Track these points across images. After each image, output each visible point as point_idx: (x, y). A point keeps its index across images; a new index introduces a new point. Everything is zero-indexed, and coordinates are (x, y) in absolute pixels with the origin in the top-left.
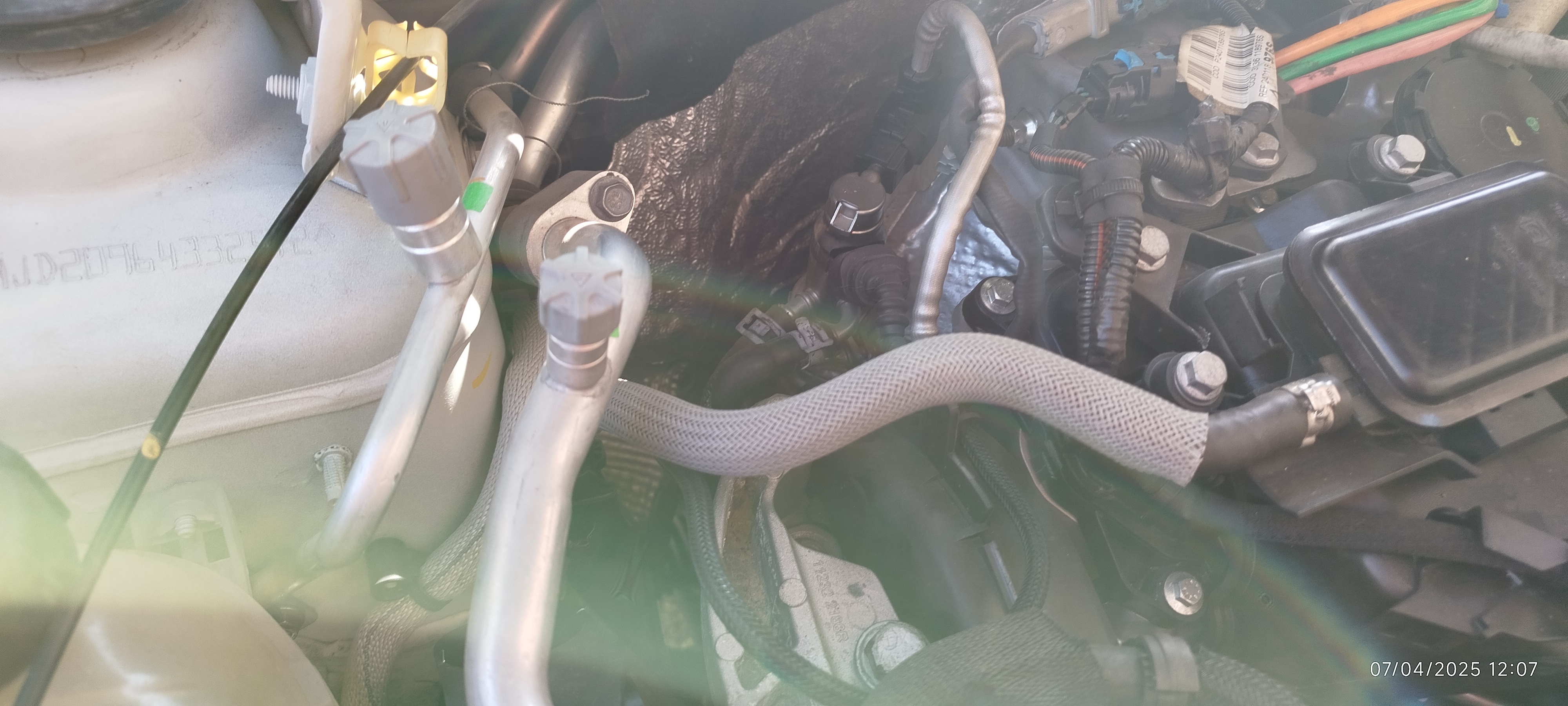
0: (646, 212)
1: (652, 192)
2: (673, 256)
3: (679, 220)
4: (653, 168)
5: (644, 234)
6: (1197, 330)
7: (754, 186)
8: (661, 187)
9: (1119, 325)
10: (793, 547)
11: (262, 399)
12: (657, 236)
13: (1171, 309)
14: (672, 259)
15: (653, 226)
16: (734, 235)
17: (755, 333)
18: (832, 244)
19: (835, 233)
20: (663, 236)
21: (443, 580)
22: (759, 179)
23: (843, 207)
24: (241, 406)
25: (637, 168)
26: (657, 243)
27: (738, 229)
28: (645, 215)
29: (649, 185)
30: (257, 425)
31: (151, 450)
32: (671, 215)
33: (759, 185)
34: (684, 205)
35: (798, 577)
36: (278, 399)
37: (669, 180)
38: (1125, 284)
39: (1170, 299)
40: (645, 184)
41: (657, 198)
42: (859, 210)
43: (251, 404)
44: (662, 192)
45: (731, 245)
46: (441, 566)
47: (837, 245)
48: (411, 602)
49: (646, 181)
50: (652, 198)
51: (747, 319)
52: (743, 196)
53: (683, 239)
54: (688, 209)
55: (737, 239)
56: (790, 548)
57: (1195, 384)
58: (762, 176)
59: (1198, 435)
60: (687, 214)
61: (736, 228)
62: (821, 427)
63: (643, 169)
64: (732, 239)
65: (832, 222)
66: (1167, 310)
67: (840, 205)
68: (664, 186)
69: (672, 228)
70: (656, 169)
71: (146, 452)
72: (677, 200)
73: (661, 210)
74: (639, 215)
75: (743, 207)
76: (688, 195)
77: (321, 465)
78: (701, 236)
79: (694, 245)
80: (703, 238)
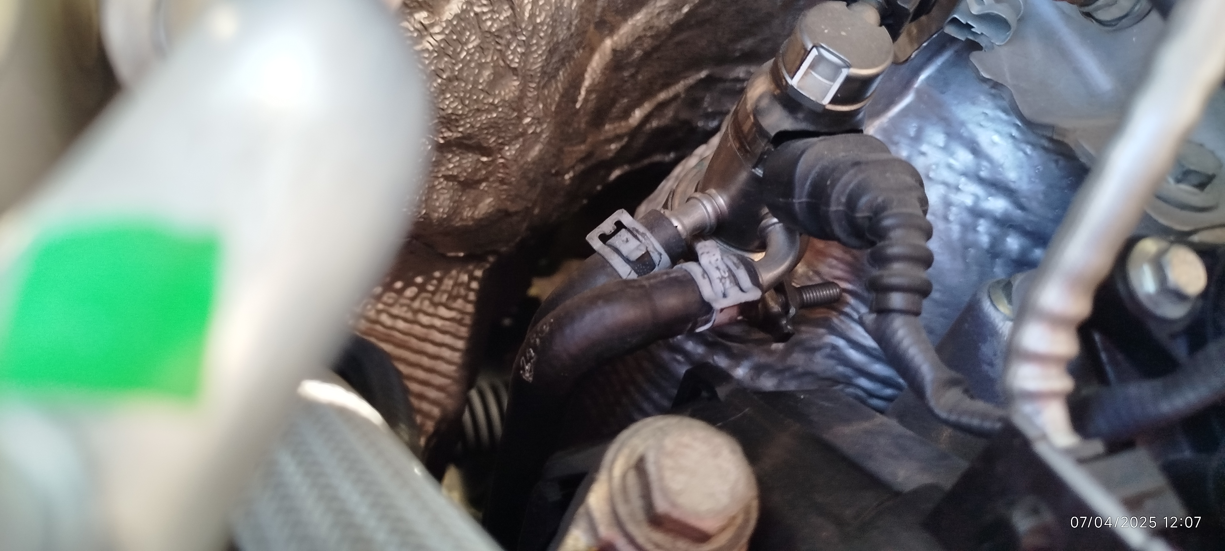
2: (497, 107)
3: (514, 52)
5: (456, 64)
7: (619, 30)
12: (477, 71)
14: (496, 110)
15: (473, 54)
16: (584, 92)
17: (617, 251)
20: (486, 73)
22: (626, 22)
26: (476, 83)
27: (591, 85)
32: (503, 41)
33: (625, 30)
34: (525, 29)
45: (578, 105)
47: (796, 124)
51: (607, 226)
52: (603, 40)
53: (515, 83)
54: (530, 38)
55: (586, 100)
58: (633, 17)
60: (527, 44)
61: (587, 82)
64: (580, 97)
69: (501, 63)
73: (488, 32)
75: (600, 56)
78: (542, 84)
79: (530, 95)
80: (544, 87)
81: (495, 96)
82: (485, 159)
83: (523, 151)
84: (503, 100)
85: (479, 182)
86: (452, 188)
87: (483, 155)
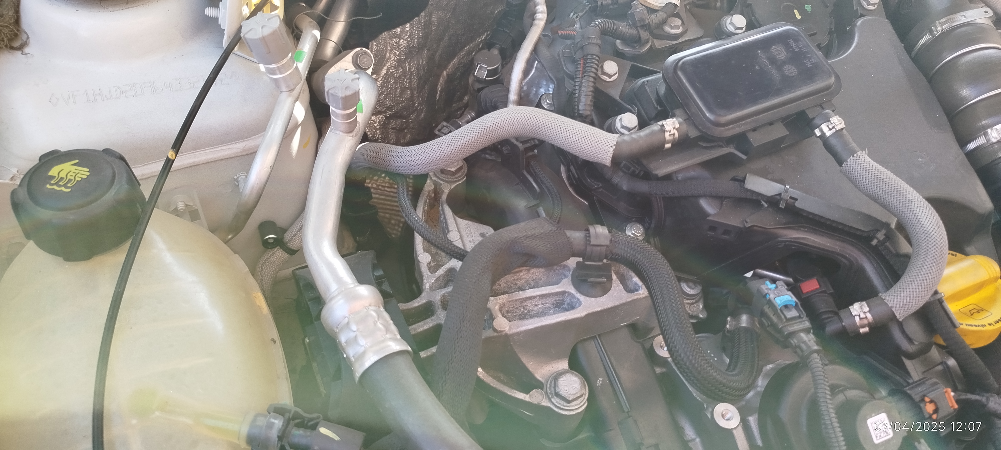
0: (388, 78)
1: (391, 67)
2: (404, 101)
3: (406, 82)
4: (390, 55)
5: (388, 89)
6: (632, 107)
7: (448, 67)
8: (395, 65)
9: (589, 103)
10: (454, 218)
11: (211, 149)
12: (395, 90)
13: (619, 98)
14: (404, 103)
15: (393, 85)
16: (439, 93)
18: (478, 86)
19: (478, 80)
20: (398, 91)
21: (295, 239)
22: (450, 63)
23: (481, 67)
24: (202, 152)
25: (382, 55)
26: (395, 94)
27: (441, 89)
28: (388, 79)
29: (389, 64)
30: (209, 161)
31: (172, 156)
32: (402, 79)
33: (451, 66)
34: (408, 74)
35: (457, 229)
36: (218, 149)
37: (399, 61)
38: (592, 84)
39: (619, 93)
40: (387, 63)
41: (394, 70)
42: (488, 67)
43: (206, 151)
44: (396, 67)
45: (438, 98)
46: (293, 232)
47: (480, 86)
48: (281, 250)
49: (387, 62)
50: (391, 71)
51: (439, 127)
52: (442, 72)
53: (409, 92)
54: (411, 76)
55: (440, 95)
56: (453, 218)
57: (623, 127)
58: (452, 61)
59: (613, 142)
60: (410, 79)
61: (439, 89)
62: (452, 148)
63: (385, 56)
64: (438, 95)
65: (475, 74)
66: (618, 98)
67: (479, 65)
68: (397, 64)
69: (403, 86)
70: (392, 56)
71: (170, 157)
72: (404, 73)
73: (396, 77)
74: (384, 80)
75: (443, 78)
76: (410, 69)
77: (237, 182)
78: (419, 91)
79: (415, 96)
80: (420, 92)
81: (403, 98)
82: (404, 121)
83: (418, 115)
84: (406, 98)
85: (404, 129)
86: (395, 132)
87: (403, 119)
